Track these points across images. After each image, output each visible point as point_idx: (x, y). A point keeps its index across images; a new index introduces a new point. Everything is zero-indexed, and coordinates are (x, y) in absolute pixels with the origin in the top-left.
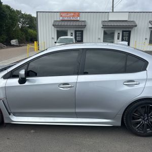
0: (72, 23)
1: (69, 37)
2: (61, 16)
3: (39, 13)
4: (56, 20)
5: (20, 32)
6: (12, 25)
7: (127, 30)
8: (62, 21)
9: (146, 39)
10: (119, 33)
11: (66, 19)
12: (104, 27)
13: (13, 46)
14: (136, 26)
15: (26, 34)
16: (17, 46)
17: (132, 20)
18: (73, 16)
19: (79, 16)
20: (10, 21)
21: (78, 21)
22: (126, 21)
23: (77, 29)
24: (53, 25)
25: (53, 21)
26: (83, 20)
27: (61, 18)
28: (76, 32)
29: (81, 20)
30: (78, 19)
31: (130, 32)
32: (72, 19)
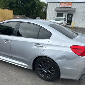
0: (66, 9)
3: (48, 3)
6: (39, 10)
8: (61, 8)
11: (63, 6)
19: (71, 5)
21: (70, 8)
24: (55, 10)
25: (55, 8)
28: (68, 14)
29: (72, 7)
30: (71, 7)
32: (67, 6)
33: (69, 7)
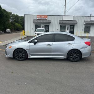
0: (43, 21)
2: (37, 17)
4: (34, 19)
5: (11, 25)
6: (7, 21)
7: (73, 25)
8: (38, 20)
9: (82, 30)
11: (40, 19)
12: (60, 23)
13: (8, 33)
14: (77, 23)
15: (14, 26)
16: (10, 33)
18: (44, 17)
19: (47, 17)
20: (6, 18)
22: (72, 20)
24: (33, 22)
26: (49, 19)
28: (45, 25)
30: (47, 19)
31: (74, 26)
32: (43, 19)
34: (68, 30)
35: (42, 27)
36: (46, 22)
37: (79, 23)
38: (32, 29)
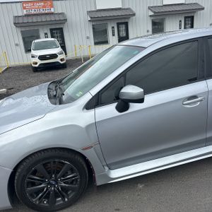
1: (43, 39)
2: (24, 8)
8: (27, 16)
10: (113, 27)
11: (33, 12)
14: (134, 15)
17: (126, 7)
18: (44, 7)
19: (52, 6)
21: (52, 14)
22: (120, 9)
23: (53, 27)
26: (60, 12)
27: (25, 12)
29: (56, 12)
30: (52, 10)
32: (42, 11)
33: (49, 11)
34: (114, 35)
35: (42, 35)
36: (48, 19)
37: (137, 14)
38: (17, 45)
